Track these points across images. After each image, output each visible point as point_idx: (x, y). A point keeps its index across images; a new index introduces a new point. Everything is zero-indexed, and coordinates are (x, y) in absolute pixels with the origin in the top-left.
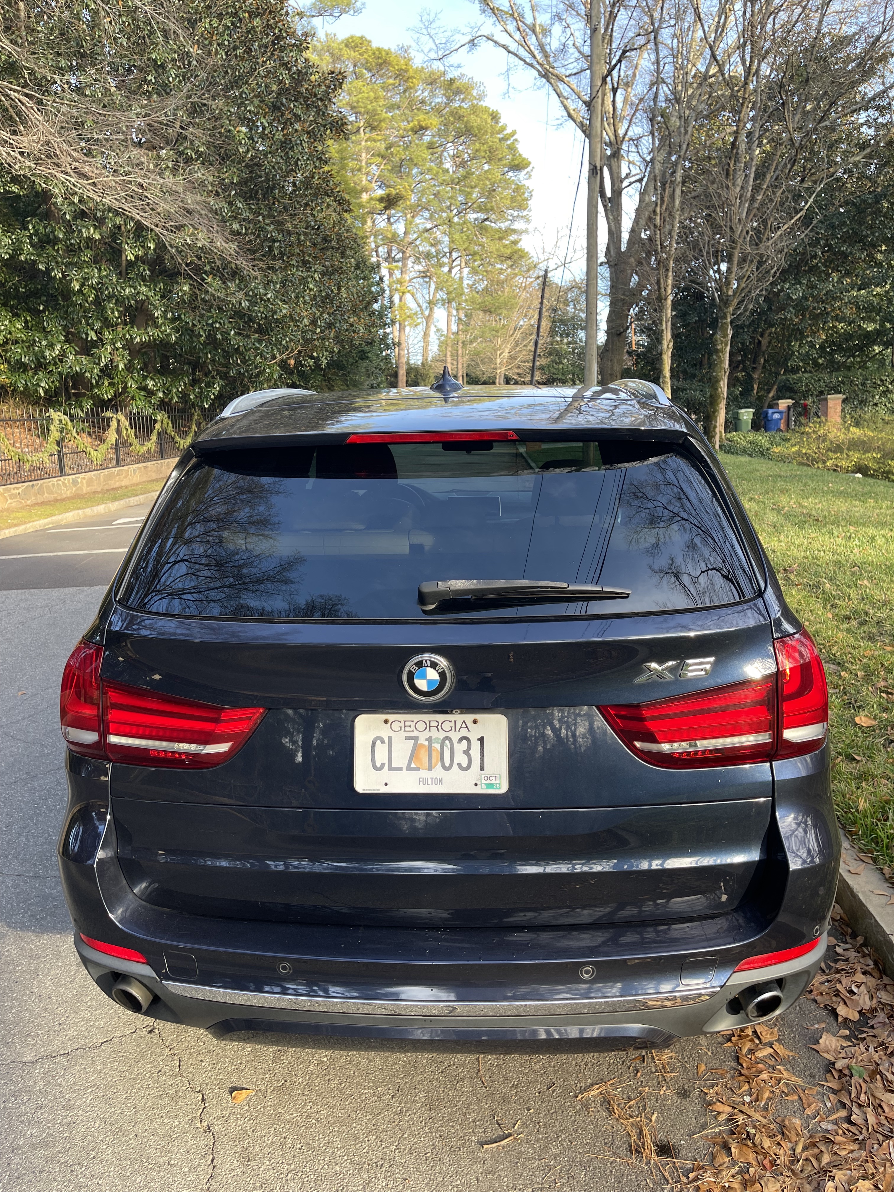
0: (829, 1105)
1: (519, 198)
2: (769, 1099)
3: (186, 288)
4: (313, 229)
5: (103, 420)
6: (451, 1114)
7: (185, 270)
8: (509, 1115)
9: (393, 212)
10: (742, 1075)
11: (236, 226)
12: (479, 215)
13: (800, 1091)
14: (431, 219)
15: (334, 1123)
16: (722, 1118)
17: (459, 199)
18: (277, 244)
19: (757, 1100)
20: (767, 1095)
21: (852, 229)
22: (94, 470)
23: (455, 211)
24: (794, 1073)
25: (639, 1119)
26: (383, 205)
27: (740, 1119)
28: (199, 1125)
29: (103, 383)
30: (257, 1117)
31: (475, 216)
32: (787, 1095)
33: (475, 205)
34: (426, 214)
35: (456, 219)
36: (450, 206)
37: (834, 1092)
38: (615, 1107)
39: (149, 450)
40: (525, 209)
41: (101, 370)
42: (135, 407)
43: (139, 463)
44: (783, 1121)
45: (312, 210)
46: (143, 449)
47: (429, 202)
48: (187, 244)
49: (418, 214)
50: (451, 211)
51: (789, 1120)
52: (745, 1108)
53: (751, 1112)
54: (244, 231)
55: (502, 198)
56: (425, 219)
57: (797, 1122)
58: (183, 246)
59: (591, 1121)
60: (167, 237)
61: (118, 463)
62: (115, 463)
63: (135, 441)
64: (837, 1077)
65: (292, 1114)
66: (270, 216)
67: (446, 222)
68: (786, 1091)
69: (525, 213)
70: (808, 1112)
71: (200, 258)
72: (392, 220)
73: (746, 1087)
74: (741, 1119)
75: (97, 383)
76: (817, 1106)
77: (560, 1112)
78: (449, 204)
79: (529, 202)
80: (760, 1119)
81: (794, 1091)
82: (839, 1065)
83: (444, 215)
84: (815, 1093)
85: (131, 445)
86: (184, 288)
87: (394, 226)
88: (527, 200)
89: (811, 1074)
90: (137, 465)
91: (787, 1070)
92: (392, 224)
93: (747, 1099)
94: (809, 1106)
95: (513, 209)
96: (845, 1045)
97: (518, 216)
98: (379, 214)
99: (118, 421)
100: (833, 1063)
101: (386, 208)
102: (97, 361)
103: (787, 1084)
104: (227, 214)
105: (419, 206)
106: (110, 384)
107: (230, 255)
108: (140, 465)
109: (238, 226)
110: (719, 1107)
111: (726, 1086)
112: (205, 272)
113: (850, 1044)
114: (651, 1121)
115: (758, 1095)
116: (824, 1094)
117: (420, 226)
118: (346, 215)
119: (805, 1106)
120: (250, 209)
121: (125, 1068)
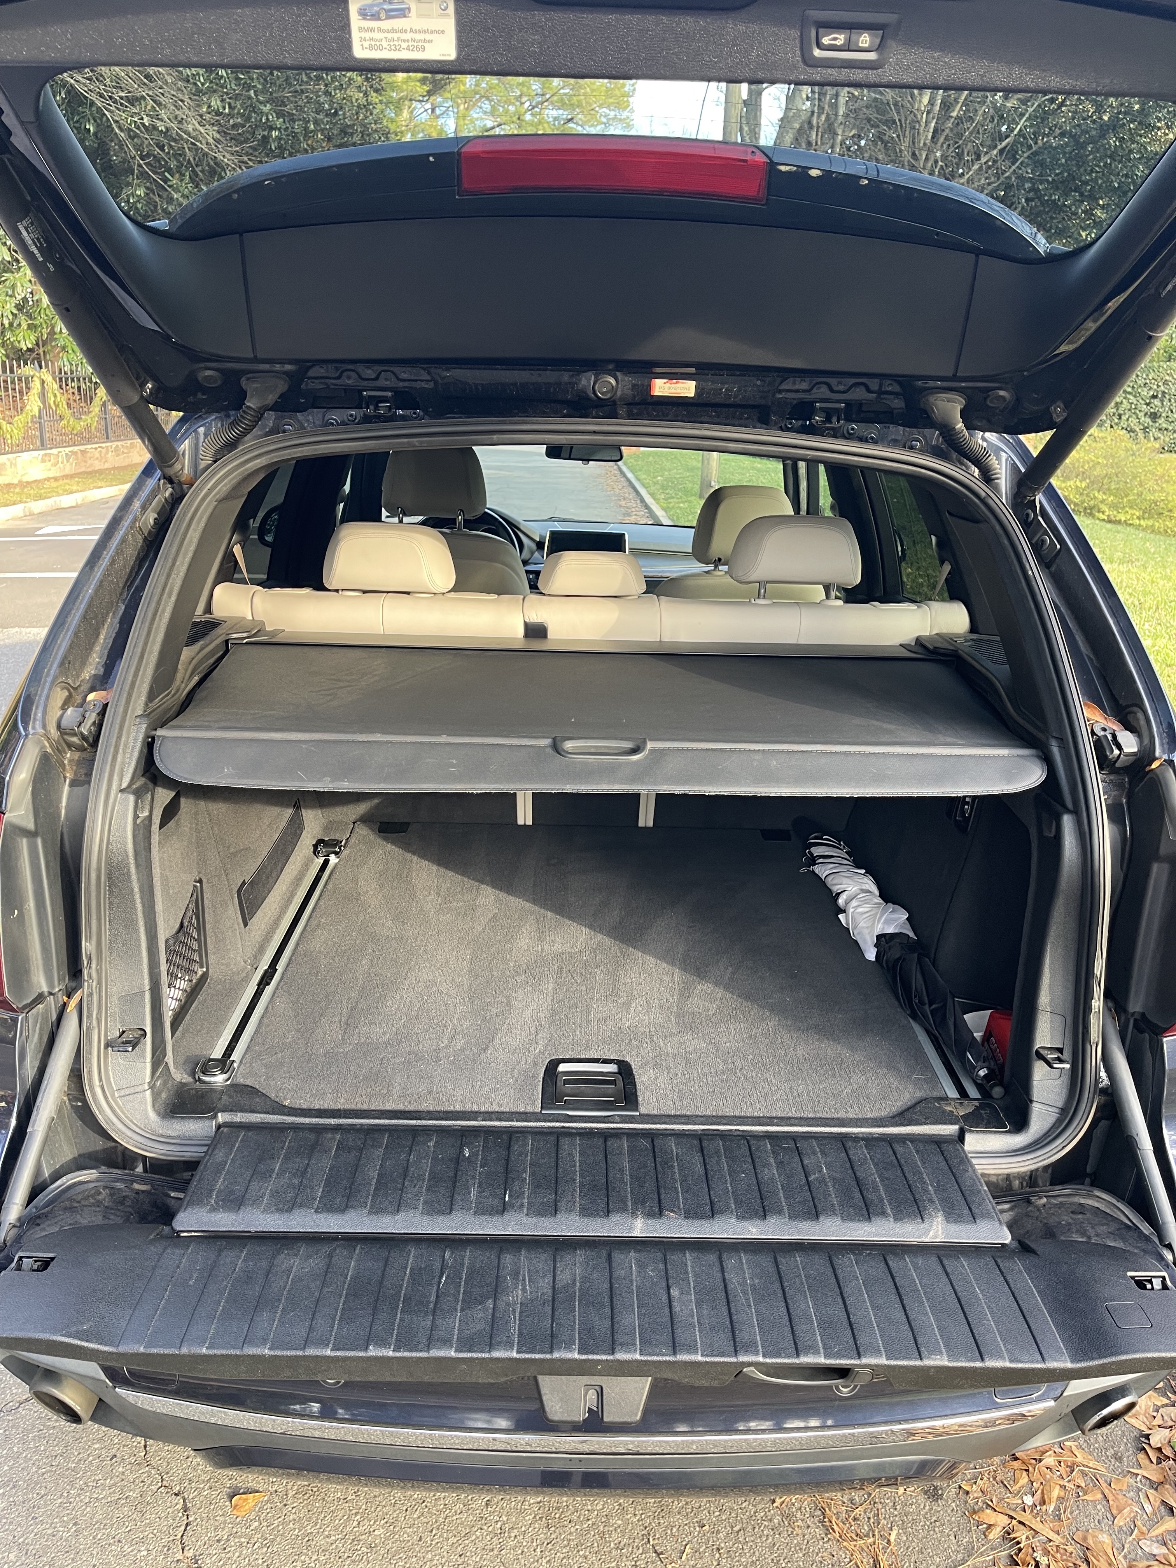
0: (1149, 1509)
1: (617, 92)
2: (1060, 1499)
3: (140, 192)
4: (327, 115)
5: (20, 380)
6: (581, 1534)
7: (140, 165)
8: (673, 1535)
9: (440, 99)
10: (1016, 1459)
11: (215, 103)
12: (561, 112)
13: (1104, 1485)
14: (493, 112)
15: (397, 1553)
16: (995, 1534)
17: (534, 87)
18: (275, 134)
19: (1043, 1502)
20: (1056, 1492)
21: (1068, 171)
22: (8, 453)
23: (528, 104)
24: (1091, 1453)
25: (871, 1540)
26: (426, 88)
27: (1022, 1534)
28: (179, 1556)
29: (19, 325)
30: (272, 1541)
31: (555, 113)
32: (1085, 1493)
33: (555, 98)
34: (487, 106)
35: (528, 117)
36: (521, 96)
37: (1156, 1486)
38: (834, 1519)
39: (89, 426)
40: (625, 109)
41: (17, 306)
42: (67, 363)
43: (74, 445)
44: (1085, 1539)
45: (326, 85)
46: (80, 426)
47: (491, 88)
48: (143, 124)
49: (474, 105)
50: (522, 104)
51: (1095, 1537)
52: (1026, 1518)
53: (1036, 1525)
54: (227, 111)
55: (593, 90)
56: (485, 113)
57: (1104, 1538)
58: (138, 128)
59: (798, 1544)
60: (114, 115)
61: (42, 444)
62: (39, 443)
63: (68, 413)
64: (1154, 1461)
65: (329, 1536)
66: (265, 91)
67: (515, 119)
68: (1083, 1485)
69: (625, 114)
70: (1120, 1522)
71: (162, 148)
72: (438, 112)
73: (1024, 1480)
74: (1024, 1537)
75: (11, 325)
76: (1132, 1511)
77: (750, 1528)
78: (519, 93)
79: (630, 99)
80: (1052, 1535)
81: (1095, 1485)
82: (1155, 1441)
83: (512, 108)
84: (1125, 1487)
85: (61, 418)
86: (138, 192)
87: (441, 121)
88: (628, 96)
89: (1116, 1454)
90: (71, 449)
91: (1080, 1447)
92: (438, 117)
93: (1029, 1500)
94: (1120, 1511)
95: (608, 107)
96: (1159, 1404)
97: (615, 118)
98: (420, 101)
99: (43, 382)
100: (1147, 1437)
101: (430, 93)
102: (10, 293)
103: (1082, 1472)
104: (203, 84)
105: (476, 93)
106: (30, 327)
107: (207, 144)
108: (76, 449)
109: (219, 103)
110: (989, 1516)
111: (995, 1479)
112: (169, 170)
113: (1166, 1401)
114: (889, 1542)
115: (1043, 1493)
116: (1140, 1490)
117: (478, 123)
118: (374, 97)
119: (1115, 1512)
120: (237, 79)
121: (58, 1450)
